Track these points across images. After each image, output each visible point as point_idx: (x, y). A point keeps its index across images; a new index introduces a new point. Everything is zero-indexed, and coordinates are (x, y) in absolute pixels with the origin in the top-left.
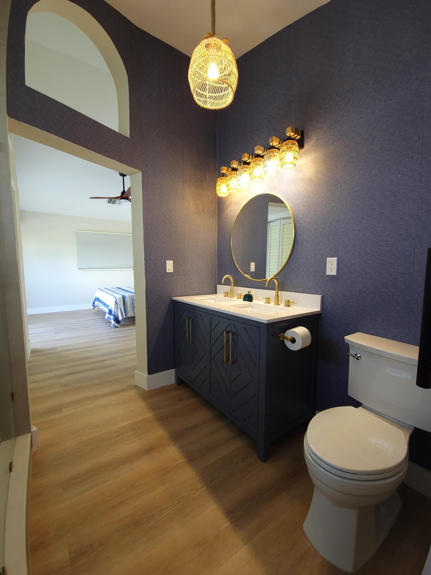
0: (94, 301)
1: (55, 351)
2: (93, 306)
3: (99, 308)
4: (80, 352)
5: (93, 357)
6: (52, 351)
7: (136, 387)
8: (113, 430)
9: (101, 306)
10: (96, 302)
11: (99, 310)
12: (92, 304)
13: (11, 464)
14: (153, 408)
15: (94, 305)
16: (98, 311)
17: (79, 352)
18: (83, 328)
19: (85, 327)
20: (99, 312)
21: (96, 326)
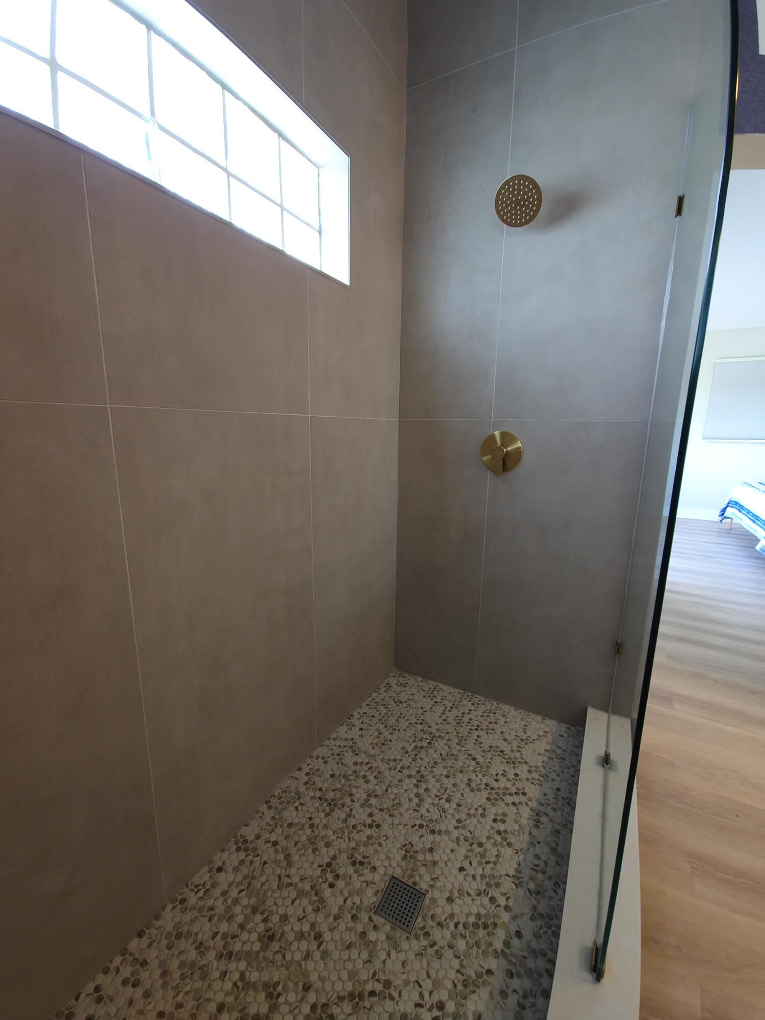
0: (724, 507)
2: (720, 516)
3: (734, 522)
9: (741, 519)
10: (729, 509)
11: (733, 526)
12: (718, 512)
15: (723, 515)
16: (729, 528)
19: (703, 556)
20: (732, 532)
21: (727, 559)
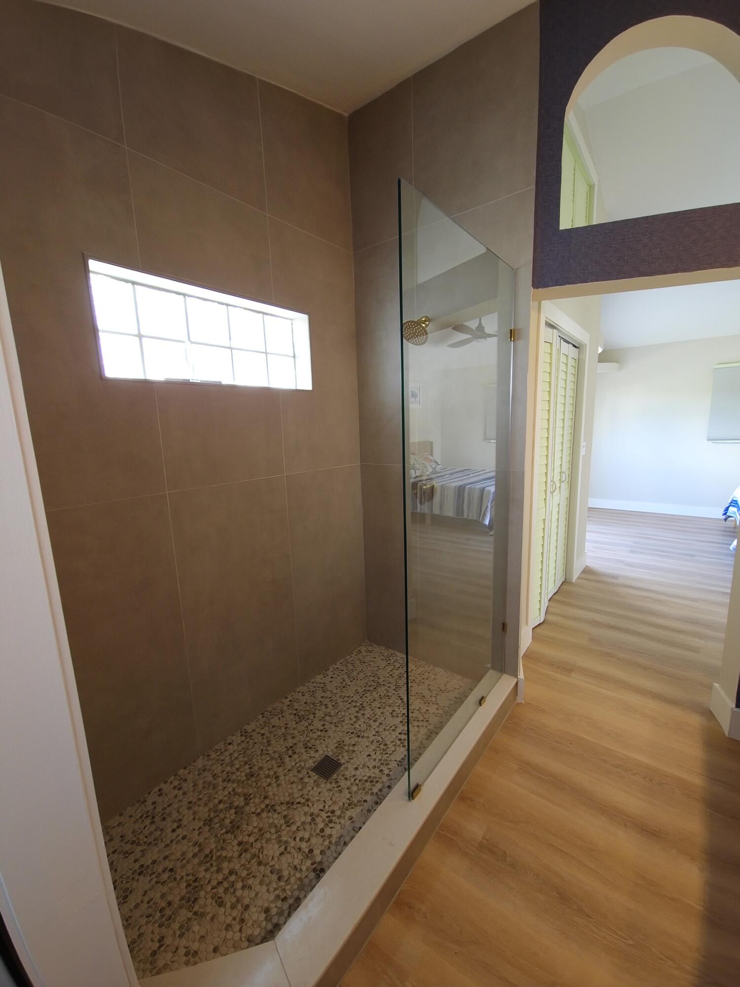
0: (727, 506)
1: (614, 581)
2: (724, 514)
4: (649, 598)
5: (664, 616)
6: (609, 580)
7: (709, 714)
8: (618, 752)
10: (731, 509)
12: (722, 511)
13: (483, 698)
14: (713, 773)
17: (646, 597)
18: (680, 554)
19: (686, 555)
